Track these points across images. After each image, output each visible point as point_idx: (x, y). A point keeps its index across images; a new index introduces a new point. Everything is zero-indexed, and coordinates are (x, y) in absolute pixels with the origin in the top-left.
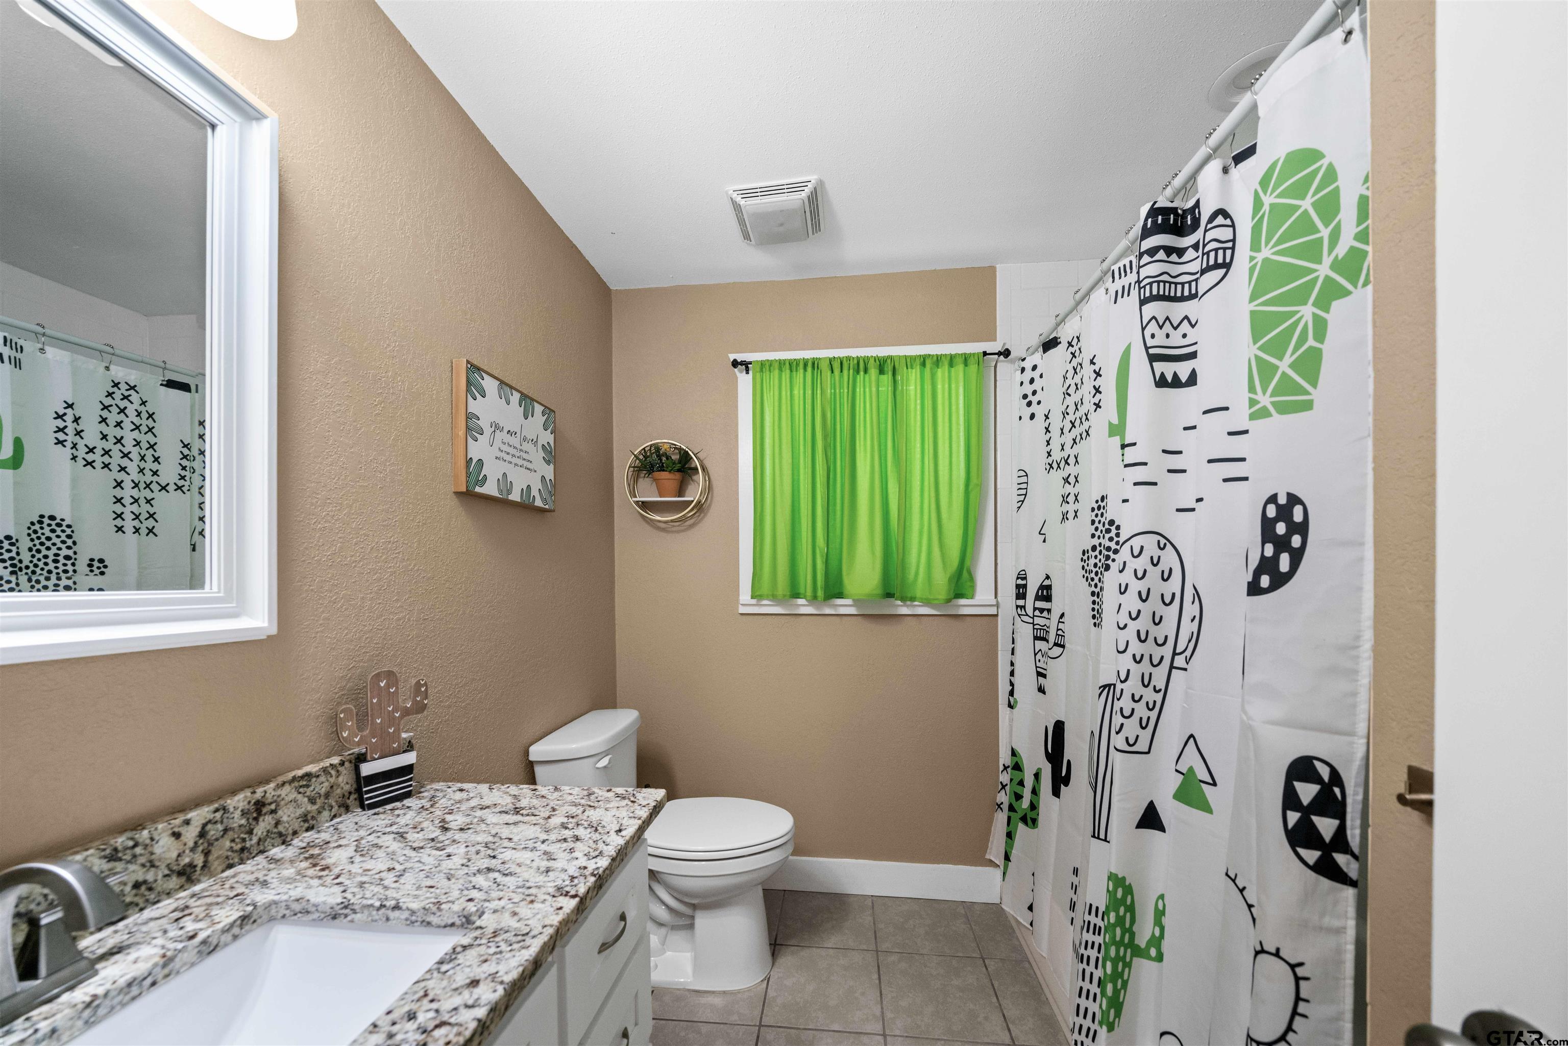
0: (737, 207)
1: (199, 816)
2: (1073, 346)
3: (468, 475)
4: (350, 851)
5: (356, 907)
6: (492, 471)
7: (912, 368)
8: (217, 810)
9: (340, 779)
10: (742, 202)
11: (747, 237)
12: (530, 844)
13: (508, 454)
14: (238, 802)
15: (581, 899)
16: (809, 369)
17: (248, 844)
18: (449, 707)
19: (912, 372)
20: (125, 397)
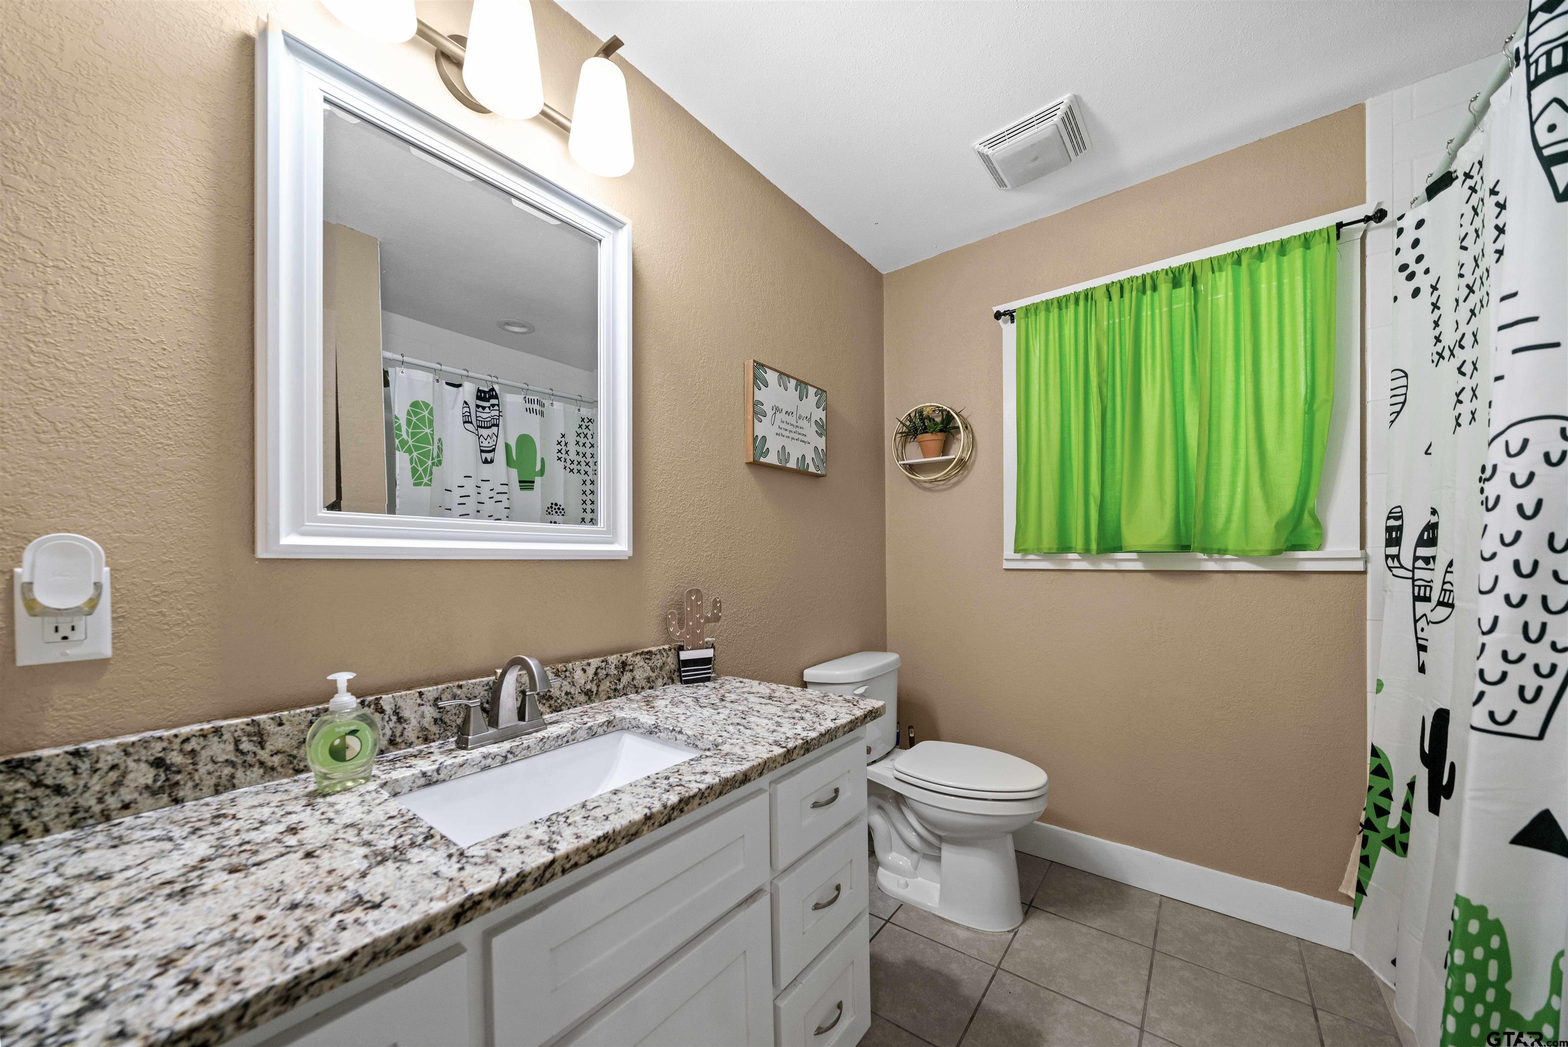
0: (985, 158)
1: (595, 662)
2: (1472, 177)
3: (755, 448)
4: (667, 702)
5: (661, 728)
6: (774, 445)
7: (1221, 270)
8: (603, 662)
9: (669, 660)
10: (990, 152)
11: (1001, 184)
12: (770, 716)
13: (786, 430)
14: (613, 659)
15: (788, 751)
16: (1082, 302)
17: (618, 687)
18: (742, 625)
19: (1220, 276)
20: (587, 427)
